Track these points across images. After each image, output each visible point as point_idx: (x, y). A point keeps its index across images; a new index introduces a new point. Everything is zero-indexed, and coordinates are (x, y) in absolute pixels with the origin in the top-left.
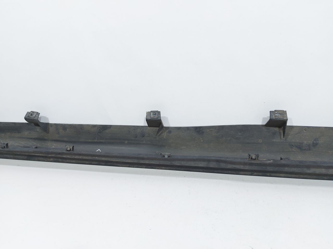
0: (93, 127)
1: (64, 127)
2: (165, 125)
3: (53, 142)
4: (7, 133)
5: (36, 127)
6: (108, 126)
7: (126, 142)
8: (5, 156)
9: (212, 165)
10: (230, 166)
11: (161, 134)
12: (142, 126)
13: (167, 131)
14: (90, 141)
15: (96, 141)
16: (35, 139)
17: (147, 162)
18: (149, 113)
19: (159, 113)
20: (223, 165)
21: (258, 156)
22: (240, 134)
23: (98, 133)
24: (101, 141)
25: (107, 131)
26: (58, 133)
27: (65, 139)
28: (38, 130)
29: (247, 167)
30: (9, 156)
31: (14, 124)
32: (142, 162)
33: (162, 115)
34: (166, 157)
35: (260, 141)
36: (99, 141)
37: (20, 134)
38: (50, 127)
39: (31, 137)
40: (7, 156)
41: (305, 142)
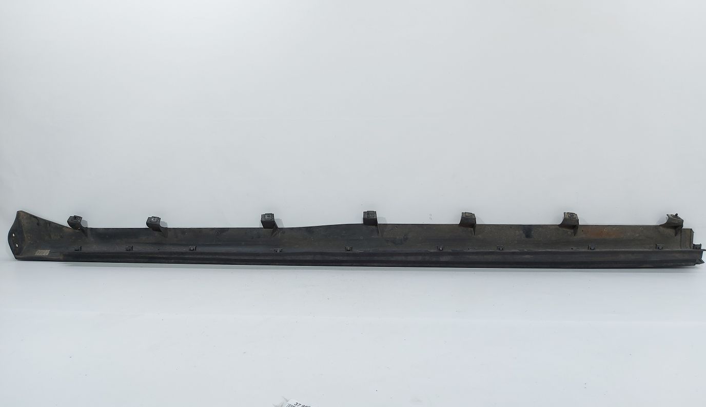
0: (211, 231)
1: (183, 231)
2: (279, 226)
3: (172, 245)
5: (158, 232)
7: (243, 243)
9: (318, 258)
10: (332, 258)
11: (275, 235)
12: (258, 228)
13: (281, 232)
14: (209, 243)
15: (214, 243)
17: (262, 258)
18: (263, 216)
19: (273, 215)
20: (327, 258)
21: (352, 248)
22: (344, 232)
23: (216, 235)
24: (219, 243)
26: (177, 237)
27: (184, 243)
28: (159, 234)
29: (345, 258)
32: (258, 258)
33: (275, 217)
34: (278, 251)
35: (362, 238)
36: (217, 243)
38: (169, 231)
41: (398, 237)
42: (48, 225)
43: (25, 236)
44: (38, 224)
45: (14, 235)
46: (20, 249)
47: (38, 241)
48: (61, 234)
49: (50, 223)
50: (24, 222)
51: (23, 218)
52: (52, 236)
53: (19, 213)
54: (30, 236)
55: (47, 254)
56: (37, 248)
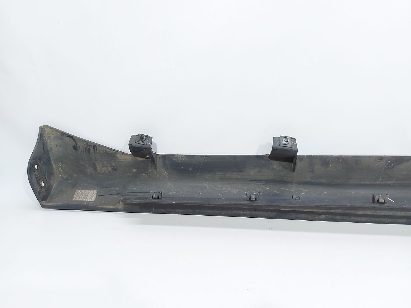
0: (379, 160)
1: (325, 161)
3: (301, 185)
4: (217, 173)
5: (271, 162)
6: (405, 158)
8: (234, 212)
14: (368, 183)
15: (378, 182)
16: (267, 181)
23: (386, 169)
24: (390, 182)
25: (401, 166)
26: (312, 171)
27: (323, 180)
28: (275, 167)
30: (242, 212)
31: (232, 157)
36: (383, 183)
37: (241, 173)
38: (299, 161)
39: (260, 179)
40: (238, 212)
42: (92, 149)
43: (54, 166)
44: (75, 148)
45: (36, 167)
46: (48, 189)
47: (75, 176)
48: (114, 165)
49: (95, 146)
50: (52, 144)
51: (49, 137)
52: (98, 167)
53: (43, 131)
54: (62, 167)
55: (93, 199)
56: (75, 186)
